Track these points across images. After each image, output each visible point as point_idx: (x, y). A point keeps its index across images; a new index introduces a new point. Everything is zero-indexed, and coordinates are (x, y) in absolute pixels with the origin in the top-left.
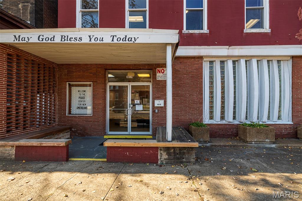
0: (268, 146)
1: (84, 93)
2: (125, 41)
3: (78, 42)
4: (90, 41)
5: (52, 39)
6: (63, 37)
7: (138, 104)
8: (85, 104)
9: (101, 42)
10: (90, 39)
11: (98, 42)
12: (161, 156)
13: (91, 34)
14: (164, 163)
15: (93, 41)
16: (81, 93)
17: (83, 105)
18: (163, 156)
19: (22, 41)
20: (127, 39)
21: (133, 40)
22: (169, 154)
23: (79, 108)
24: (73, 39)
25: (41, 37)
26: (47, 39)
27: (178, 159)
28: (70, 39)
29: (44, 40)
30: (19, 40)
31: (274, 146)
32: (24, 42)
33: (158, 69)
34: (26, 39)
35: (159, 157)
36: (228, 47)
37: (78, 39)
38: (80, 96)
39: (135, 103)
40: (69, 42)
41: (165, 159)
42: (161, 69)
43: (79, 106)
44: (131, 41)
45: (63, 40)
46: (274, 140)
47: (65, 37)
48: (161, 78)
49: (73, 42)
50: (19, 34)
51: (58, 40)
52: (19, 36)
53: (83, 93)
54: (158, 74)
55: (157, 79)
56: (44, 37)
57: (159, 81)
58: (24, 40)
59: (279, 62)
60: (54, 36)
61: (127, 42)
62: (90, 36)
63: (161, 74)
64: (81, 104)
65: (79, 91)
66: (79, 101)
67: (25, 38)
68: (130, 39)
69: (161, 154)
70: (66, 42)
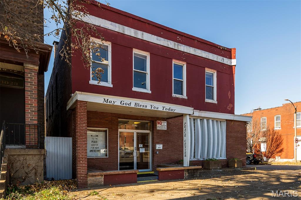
0: (219, 171)
1: (97, 137)
2: (169, 110)
3: (144, 108)
4: (151, 108)
5: (129, 104)
6: (136, 104)
7: (142, 148)
8: (98, 148)
9: (157, 110)
10: (152, 107)
11: (156, 109)
12: (185, 175)
13: (152, 104)
14: (187, 178)
15: (153, 109)
16: (94, 137)
17: (96, 148)
18: (186, 174)
19: (109, 103)
20: (170, 110)
21: (173, 110)
22: (189, 173)
23: (92, 151)
24: (142, 106)
25: (122, 102)
26: (126, 104)
27: (193, 175)
28: (140, 106)
29: (124, 104)
30: (107, 102)
31: (221, 170)
32: (110, 104)
33: (158, 122)
34: (113, 102)
35: (184, 175)
36: (199, 111)
37: (145, 106)
38: (93, 140)
39: (139, 147)
40: (139, 107)
41: (187, 176)
42: (160, 121)
43: (92, 149)
44: (172, 111)
45: (136, 106)
46: (221, 168)
47: (137, 104)
48: (160, 128)
49: (141, 108)
50: (108, 98)
51: (133, 105)
52: (108, 100)
53: (95, 137)
54: (158, 125)
55: (157, 129)
56: (125, 103)
57: (158, 130)
58: (111, 103)
59: (221, 122)
60: (131, 103)
61: (170, 111)
62: (151, 105)
63: (160, 125)
64: (94, 148)
65: (91, 135)
66: (92, 145)
67: (111, 101)
68: (172, 110)
69: (185, 173)
70: (137, 107)
